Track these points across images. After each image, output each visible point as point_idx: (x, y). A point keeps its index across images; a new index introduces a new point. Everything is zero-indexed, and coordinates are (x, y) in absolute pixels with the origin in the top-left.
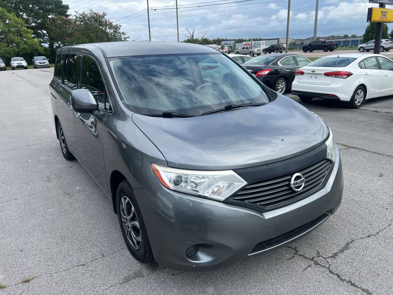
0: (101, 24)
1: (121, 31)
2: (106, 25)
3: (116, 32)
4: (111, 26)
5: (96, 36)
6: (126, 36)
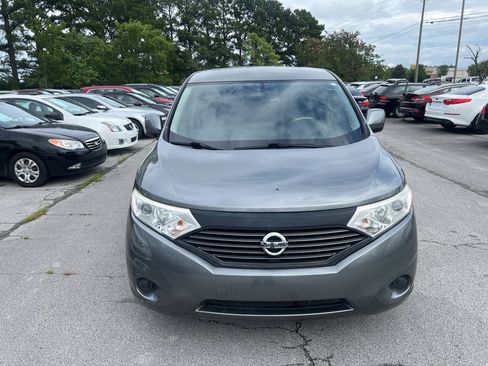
0: (351, 44)
1: (374, 53)
2: (357, 46)
3: (368, 55)
4: (363, 46)
5: (342, 60)
6: (379, 59)
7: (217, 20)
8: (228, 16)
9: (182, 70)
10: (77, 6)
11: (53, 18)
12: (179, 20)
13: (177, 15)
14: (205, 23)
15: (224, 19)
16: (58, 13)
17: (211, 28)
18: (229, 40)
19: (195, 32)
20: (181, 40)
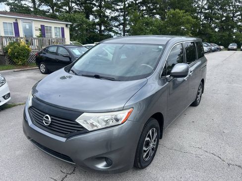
7: (229, 6)
8: (238, 4)
9: (203, 34)
10: (154, 4)
11: (143, 10)
12: (206, 7)
13: (205, 4)
14: (221, 9)
15: (235, 5)
16: (145, 8)
17: (225, 10)
18: (236, 17)
19: (215, 14)
20: (205, 18)
